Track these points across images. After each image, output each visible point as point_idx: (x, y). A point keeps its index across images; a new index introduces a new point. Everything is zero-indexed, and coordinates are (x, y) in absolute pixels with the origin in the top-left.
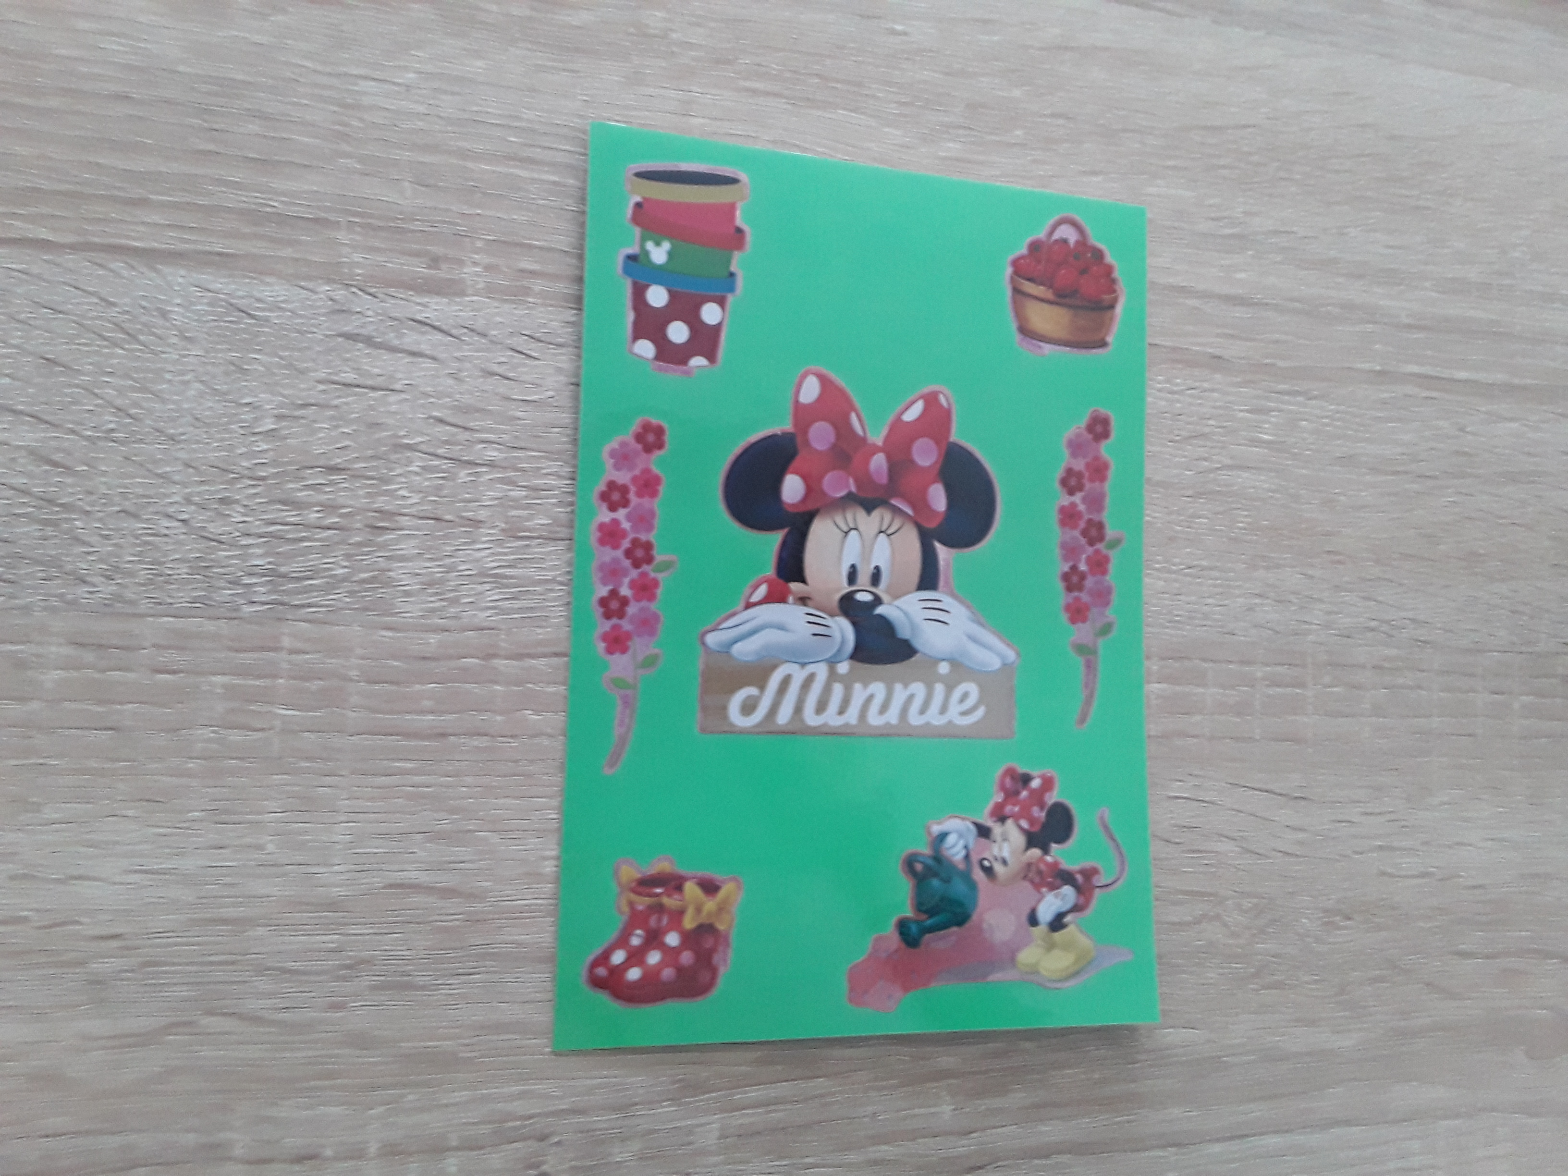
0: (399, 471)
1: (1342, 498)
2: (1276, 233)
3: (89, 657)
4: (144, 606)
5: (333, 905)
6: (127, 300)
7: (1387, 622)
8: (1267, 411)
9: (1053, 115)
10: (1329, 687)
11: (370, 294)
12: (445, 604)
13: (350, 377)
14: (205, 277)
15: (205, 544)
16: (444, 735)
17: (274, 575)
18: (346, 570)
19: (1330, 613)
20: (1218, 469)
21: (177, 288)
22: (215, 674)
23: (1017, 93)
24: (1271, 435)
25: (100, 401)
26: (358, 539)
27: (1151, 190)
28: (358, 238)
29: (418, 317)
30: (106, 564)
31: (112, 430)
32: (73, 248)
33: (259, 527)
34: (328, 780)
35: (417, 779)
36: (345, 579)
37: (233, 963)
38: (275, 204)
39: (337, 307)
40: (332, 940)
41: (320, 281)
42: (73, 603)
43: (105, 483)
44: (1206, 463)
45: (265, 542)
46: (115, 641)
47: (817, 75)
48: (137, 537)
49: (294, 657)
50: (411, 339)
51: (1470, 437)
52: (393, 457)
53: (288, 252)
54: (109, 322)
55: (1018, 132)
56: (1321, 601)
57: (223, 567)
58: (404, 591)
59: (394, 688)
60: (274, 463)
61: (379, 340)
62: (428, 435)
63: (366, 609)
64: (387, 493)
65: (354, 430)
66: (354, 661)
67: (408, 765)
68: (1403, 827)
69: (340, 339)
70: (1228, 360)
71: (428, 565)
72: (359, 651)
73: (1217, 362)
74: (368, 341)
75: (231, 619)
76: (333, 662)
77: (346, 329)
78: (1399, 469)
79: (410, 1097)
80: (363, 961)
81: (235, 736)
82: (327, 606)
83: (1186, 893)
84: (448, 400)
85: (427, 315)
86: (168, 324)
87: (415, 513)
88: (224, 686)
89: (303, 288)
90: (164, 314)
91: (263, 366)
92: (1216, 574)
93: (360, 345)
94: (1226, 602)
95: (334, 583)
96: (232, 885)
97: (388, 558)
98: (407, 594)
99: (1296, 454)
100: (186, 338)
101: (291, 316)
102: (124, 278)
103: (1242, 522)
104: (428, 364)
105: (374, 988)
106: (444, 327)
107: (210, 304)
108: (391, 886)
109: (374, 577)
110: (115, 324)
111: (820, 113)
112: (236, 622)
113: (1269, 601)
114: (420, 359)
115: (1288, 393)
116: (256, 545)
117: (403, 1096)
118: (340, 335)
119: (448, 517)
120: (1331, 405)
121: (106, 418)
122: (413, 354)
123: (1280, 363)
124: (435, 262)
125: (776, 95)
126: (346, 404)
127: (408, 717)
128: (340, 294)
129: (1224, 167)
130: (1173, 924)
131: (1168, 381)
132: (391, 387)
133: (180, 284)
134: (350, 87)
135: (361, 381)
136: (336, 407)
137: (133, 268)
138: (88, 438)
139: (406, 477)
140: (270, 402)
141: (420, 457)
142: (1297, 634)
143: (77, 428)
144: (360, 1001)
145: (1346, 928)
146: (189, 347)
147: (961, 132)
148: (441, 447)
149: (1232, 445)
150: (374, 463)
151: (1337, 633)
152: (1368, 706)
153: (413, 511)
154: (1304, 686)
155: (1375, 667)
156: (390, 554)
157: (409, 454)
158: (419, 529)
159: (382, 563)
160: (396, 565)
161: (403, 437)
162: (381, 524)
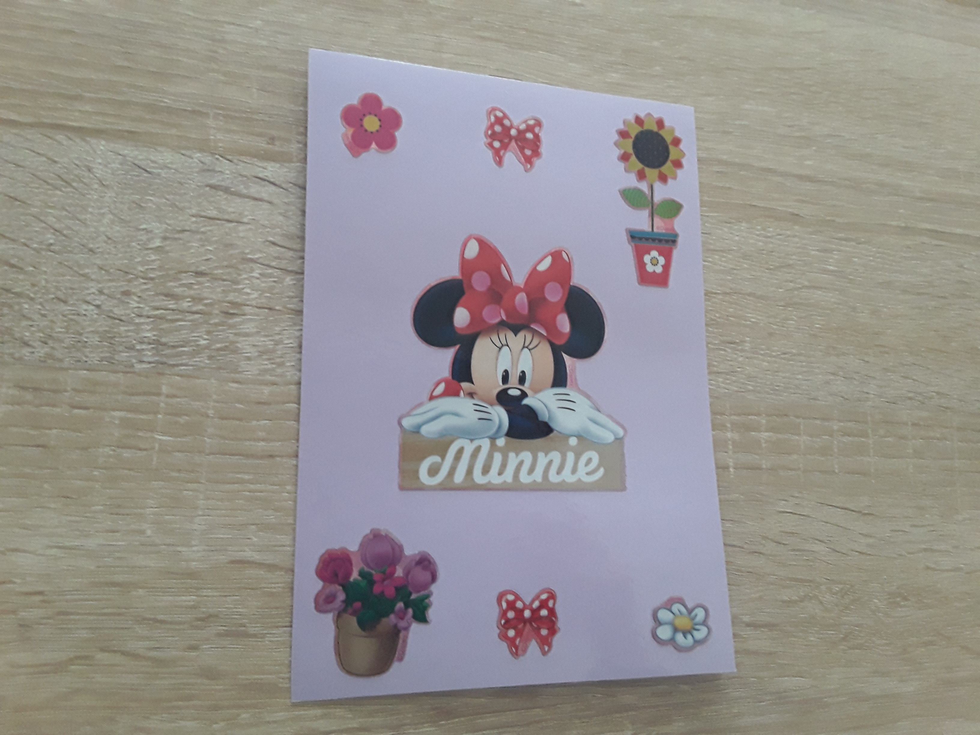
0: (244, 276)
1: (885, 310)
2: (830, 136)
3: (29, 396)
4: (67, 363)
5: (192, 575)
6: (66, 160)
7: (920, 394)
8: (831, 251)
9: (681, 58)
10: (885, 437)
11: (228, 160)
12: (274, 366)
13: (214, 213)
14: (118, 146)
15: (110, 322)
16: (271, 456)
17: (157, 343)
18: (208, 341)
19: (881, 387)
20: (801, 288)
21: (99, 153)
22: (114, 410)
23: (656, 44)
24: (835, 266)
25: (44, 225)
26: (216, 321)
27: (747, 106)
28: (222, 123)
29: (260, 175)
30: (43, 333)
31: (51, 244)
32: (31, 125)
33: (148, 311)
34: (190, 486)
35: (252, 487)
36: (207, 347)
37: (119, 614)
38: (166, 100)
39: (205, 167)
40: (190, 599)
41: (195, 151)
42: (20, 359)
43: (46, 280)
44: (791, 284)
45: (152, 321)
46: (46, 386)
47: (526, 30)
48: (64, 316)
49: (170, 401)
50: (254, 190)
51: (967, 271)
52: (241, 267)
53: (174, 131)
54: (54, 173)
55: (658, 68)
56: (874, 378)
57: (122, 337)
58: (246, 357)
59: (238, 422)
60: (161, 268)
61: (233, 189)
62: (264, 252)
63: (220, 368)
64: (235, 290)
65: (215, 248)
66: (212, 404)
67: (247, 477)
68: (941, 535)
69: (208, 189)
70: (802, 217)
71: (262, 339)
72: (215, 397)
73: (795, 218)
74: (226, 190)
75: (128, 372)
76: (196, 404)
77: (213, 182)
78: (922, 291)
79: (244, 716)
80: (211, 616)
81: (127, 454)
82: (192, 365)
83: (791, 579)
84: (279, 230)
85: (266, 174)
86: (91, 176)
87: (255, 304)
88: (121, 419)
89: (183, 155)
90: (89, 170)
91: (154, 204)
92: (802, 358)
93: (220, 193)
94: (810, 378)
95: (198, 351)
96: (120, 558)
97: (236, 334)
98: (249, 359)
99: (851, 279)
100: (104, 185)
101: (174, 173)
102: (63, 145)
103: (818, 324)
104: (265, 206)
105: (219, 635)
106: (277, 183)
107: (121, 164)
108: (233, 562)
109: (226, 346)
110: (56, 175)
111: (526, 53)
112: (129, 375)
113: (838, 378)
114: (260, 203)
115: (846, 240)
116: (147, 324)
117: (238, 715)
118: (207, 186)
119: (277, 308)
120: (874, 248)
121: (49, 236)
122: (256, 199)
123: (838, 220)
124: (272, 140)
125: (498, 41)
126: (210, 231)
127: (247, 443)
128: (208, 159)
129: (794, 93)
130: (784, 602)
131: (764, 229)
132: (241, 220)
133: (101, 150)
134: (220, 29)
135: (220, 216)
136: (203, 233)
137: (70, 139)
138: (34, 249)
139: (249, 280)
140: (158, 229)
141: (259, 267)
142: (860, 401)
143: (28, 243)
144: (209, 644)
145: (904, 606)
146: (106, 191)
147: (621, 67)
148: (273, 261)
149: (808, 272)
150: (228, 270)
151: (887, 400)
152: (911, 451)
153: (254, 303)
154: (866, 436)
155: (914, 424)
156: (237, 331)
157: (252, 265)
158: (258, 315)
159: (232, 337)
160: (241, 339)
161: (248, 254)
162: (232, 311)
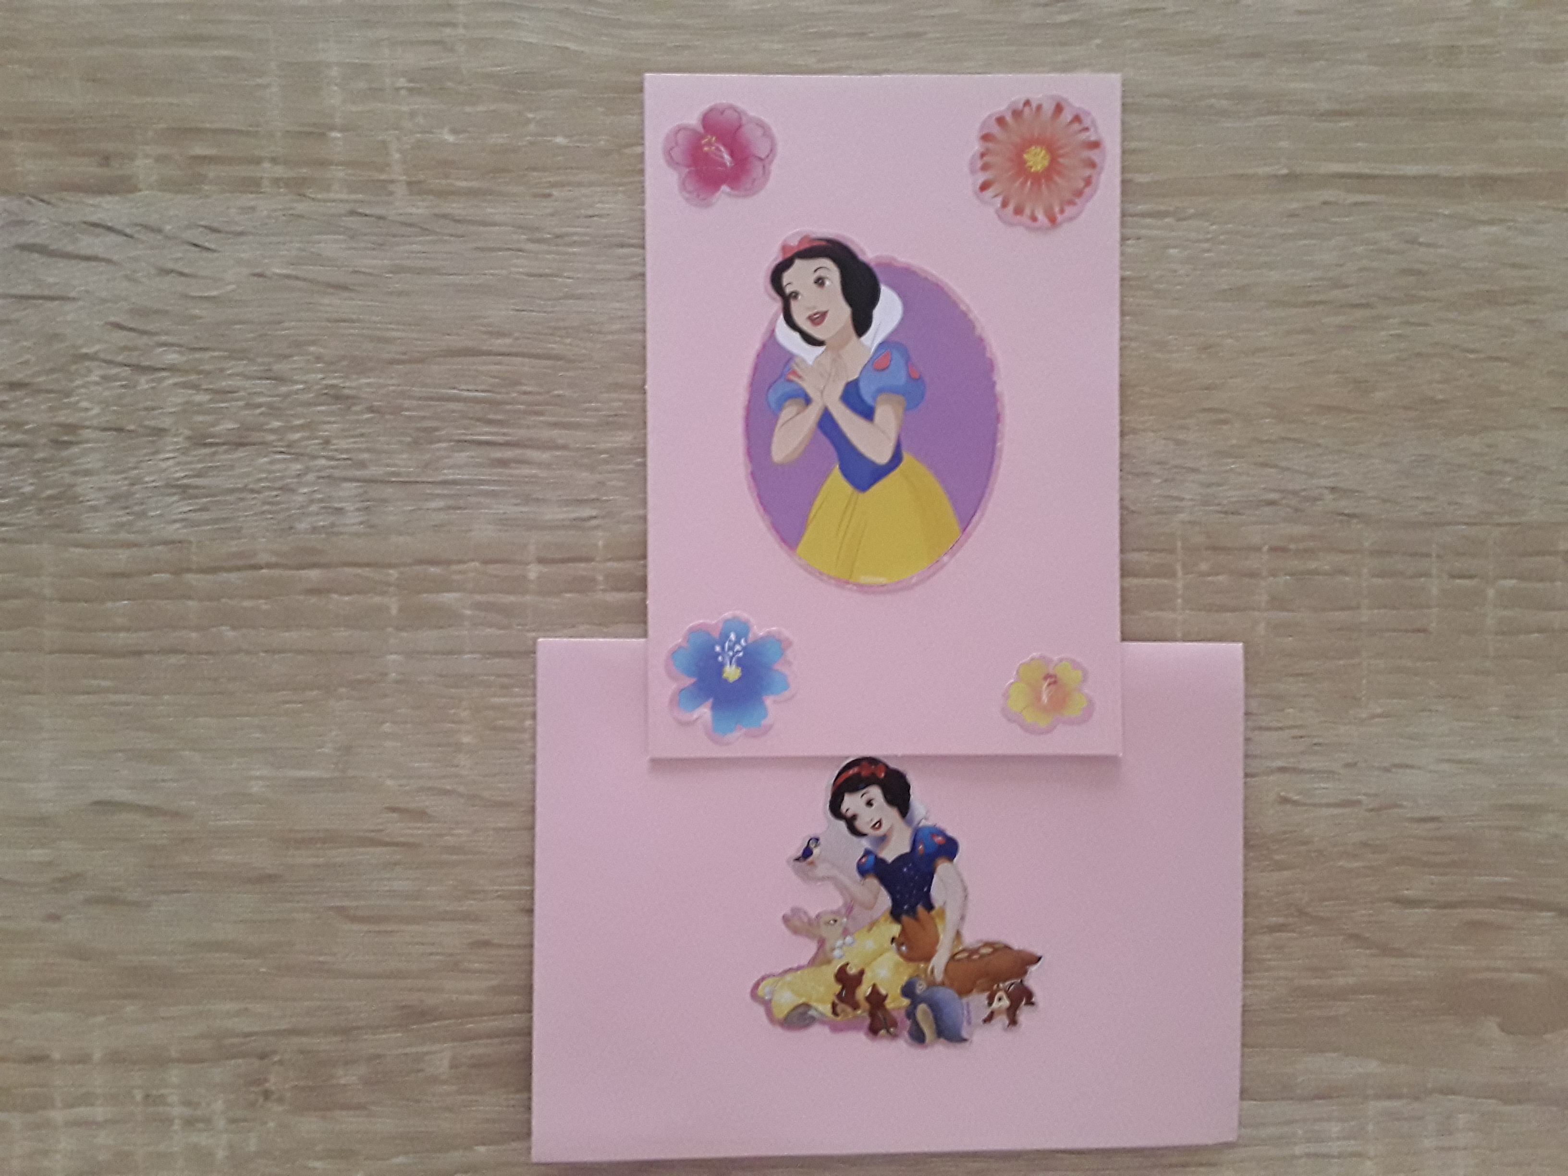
0: (78, 382)
1: (1229, 341)
2: (1133, 12)
10: (1209, 575)
11: (43, 201)
12: (131, 518)
13: (27, 289)
16: (138, 653)
18: (34, 487)
19: (1209, 485)
26: (44, 455)
28: (31, 144)
29: (93, 219)
34: (29, 698)
35: (114, 697)
36: (33, 496)
39: (12, 218)
50: (85, 244)
51: (1423, 249)
52: (73, 368)
56: (1196, 470)
58: (90, 506)
59: (85, 605)
61: (53, 248)
62: (105, 342)
63: (55, 526)
64: (68, 406)
65: (34, 344)
66: (47, 579)
67: (106, 684)
68: (1316, 744)
69: (17, 251)
71: (112, 478)
72: (51, 569)
74: (43, 250)
76: (27, 581)
77: (22, 240)
79: (129, 1008)
80: (74, 876)
82: (15, 525)
84: (124, 303)
85: (100, 216)
87: (97, 425)
93: (35, 255)
95: (22, 502)
97: (72, 473)
98: (94, 509)
104: (102, 266)
105: (87, 902)
106: (118, 227)
108: (96, 804)
109: (60, 493)
114: (94, 264)
117: (122, 1007)
118: (16, 247)
119: (131, 427)
120: (1214, 224)
122: (88, 258)
124: (106, 159)
126: (24, 317)
127: (102, 635)
128: (15, 204)
132: (68, 295)
135: (37, 292)
136: (16, 322)
139: (86, 388)
141: (100, 366)
142: (1162, 513)
144: (74, 914)
148: (118, 354)
150: (55, 376)
151: (1218, 508)
152: (1265, 598)
153: (95, 422)
154: (1172, 575)
155: (1273, 549)
156: (74, 468)
157: (87, 363)
158: (103, 442)
159: (68, 480)
160: (81, 480)
161: (81, 347)
162: (66, 438)
